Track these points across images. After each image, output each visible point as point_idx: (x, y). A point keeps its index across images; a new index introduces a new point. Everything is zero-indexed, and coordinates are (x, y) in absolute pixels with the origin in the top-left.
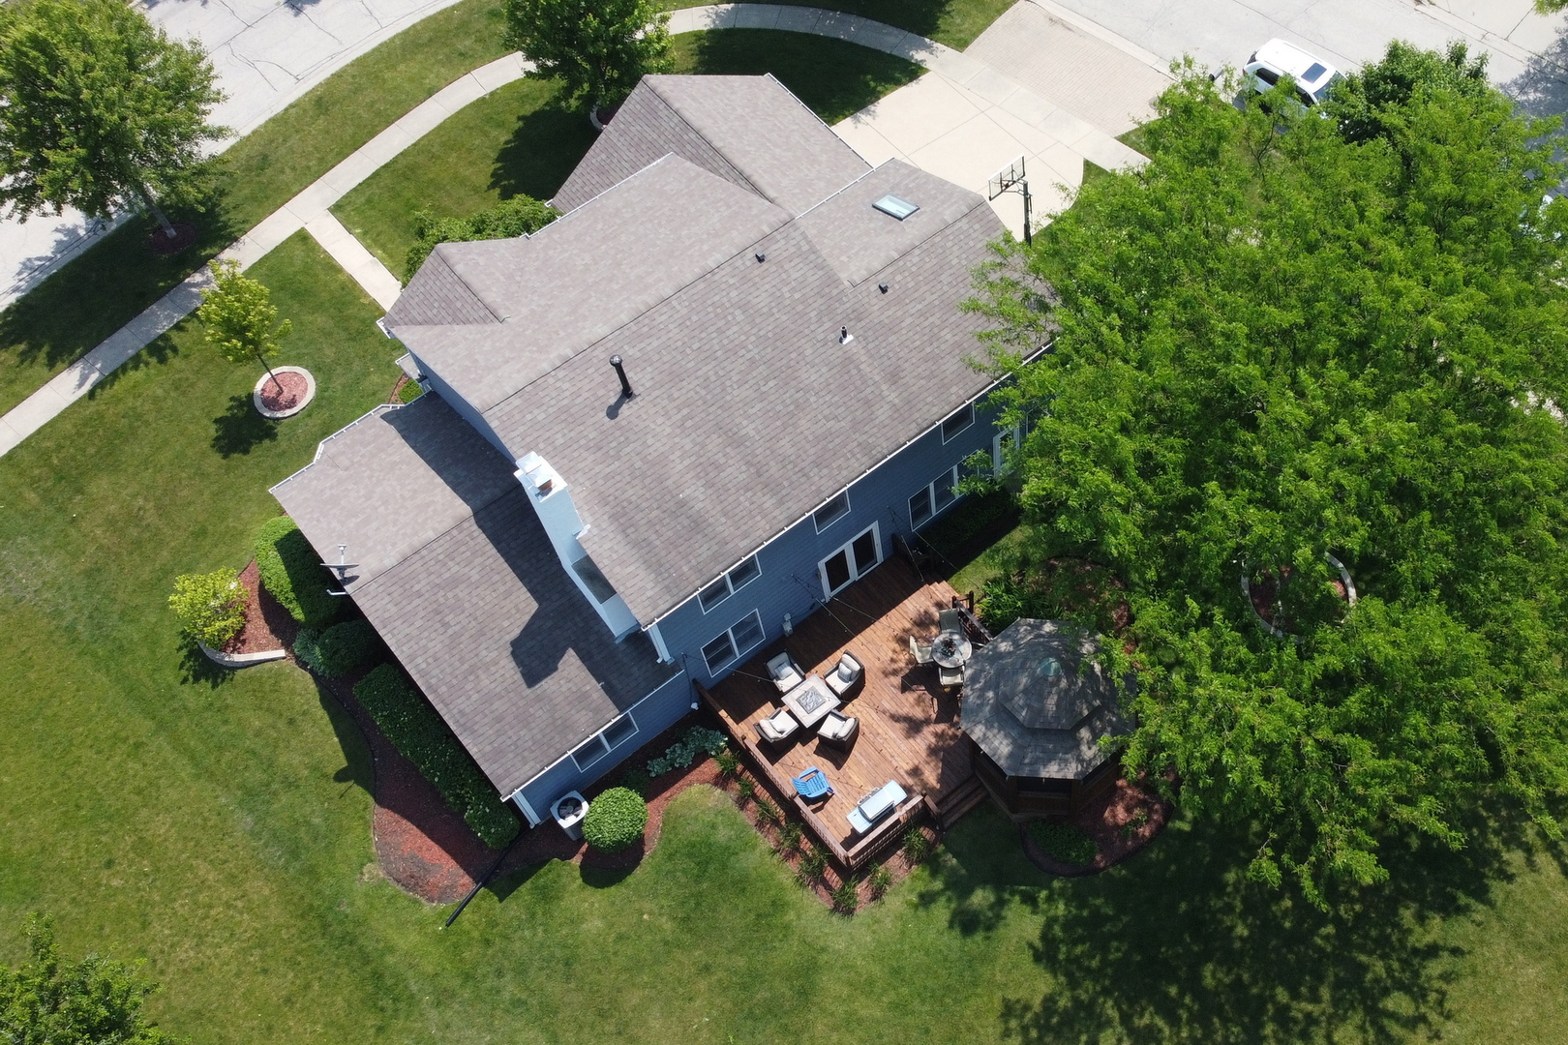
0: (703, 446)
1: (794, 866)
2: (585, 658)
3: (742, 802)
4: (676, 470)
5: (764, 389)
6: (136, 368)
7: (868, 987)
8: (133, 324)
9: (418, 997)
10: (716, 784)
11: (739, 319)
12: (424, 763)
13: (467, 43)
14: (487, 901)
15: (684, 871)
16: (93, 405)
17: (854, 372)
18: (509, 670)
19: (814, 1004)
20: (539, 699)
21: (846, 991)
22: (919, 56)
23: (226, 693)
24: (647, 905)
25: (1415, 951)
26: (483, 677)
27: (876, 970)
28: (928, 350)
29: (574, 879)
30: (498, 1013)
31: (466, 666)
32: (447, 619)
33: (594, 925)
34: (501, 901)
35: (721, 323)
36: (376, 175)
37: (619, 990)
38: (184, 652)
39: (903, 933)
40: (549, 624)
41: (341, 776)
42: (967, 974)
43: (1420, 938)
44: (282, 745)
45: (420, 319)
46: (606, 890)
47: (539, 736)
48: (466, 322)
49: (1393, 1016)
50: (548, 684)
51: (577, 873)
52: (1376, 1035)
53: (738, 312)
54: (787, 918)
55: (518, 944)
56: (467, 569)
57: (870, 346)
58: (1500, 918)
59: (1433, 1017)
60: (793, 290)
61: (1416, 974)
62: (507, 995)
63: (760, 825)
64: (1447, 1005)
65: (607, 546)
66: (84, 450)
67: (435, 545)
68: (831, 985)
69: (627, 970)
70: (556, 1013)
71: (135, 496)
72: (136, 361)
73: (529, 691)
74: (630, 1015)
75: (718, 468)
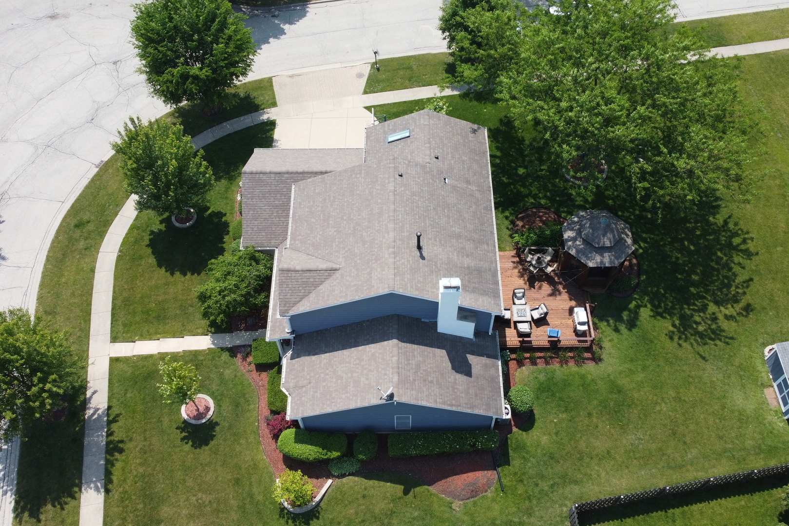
0: (453, 246)
1: (572, 364)
2: (473, 353)
3: (534, 363)
4: (456, 260)
5: (446, 214)
6: (113, 465)
7: (631, 372)
8: (86, 452)
9: (522, 521)
10: (520, 367)
11: (417, 199)
12: (446, 447)
13: (82, 244)
14: (505, 470)
15: (547, 398)
16: (116, 495)
17: (458, 189)
18: (461, 378)
19: (626, 391)
20: (477, 378)
21: (628, 379)
22: (265, 117)
23: (325, 516)
24: (551, 417)
25: (723, 226)
26: (458, 387)
27: (626, 366)
28: (466, 166)
29: (522, 434)
30: (551, 495)
31: (450, 389)
32: (429, 380)
33: (545, 439)
34: (509, 465)
35: (415, 204)
36: (113, 315)
37: (576, 447)
38: (290, 521)
39: (619, 349)
40: (454, 353)
41: (406, 492)
42: (647, 342)
43: (720, 222)
44: (371, 507)
45: (297, 300)
46: (535, 427)
47: (490, 389)
48: (322, 283)
49: (738, 245)
50: (474, 371)
51: (520, 432)
52: (742, 253)
53: (414, 197)
54: (590, 378)
55: (530, 471)
56: (416, 359)
57: (453, 178)
58: (728, 201)
59: (746, 236)
60: (419, 178)
61: (730, 231)
62: (546, 488)
63: (547, 363)
64: (745, 230)
65: (468, 299)
66: (136, 510)
67: (400, 360)
68: (624, 382)
69: (571, 439)
70: (567, 475)
71: (187, 499)
72: (109, 463)
73: (473, 378)
74: (588, 450)
75: (463, 248)
